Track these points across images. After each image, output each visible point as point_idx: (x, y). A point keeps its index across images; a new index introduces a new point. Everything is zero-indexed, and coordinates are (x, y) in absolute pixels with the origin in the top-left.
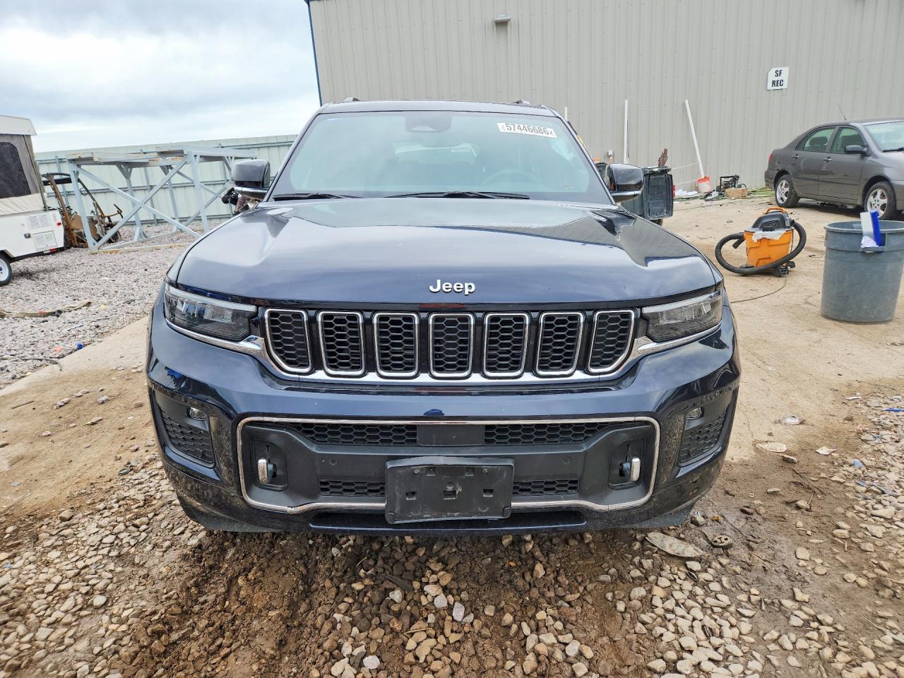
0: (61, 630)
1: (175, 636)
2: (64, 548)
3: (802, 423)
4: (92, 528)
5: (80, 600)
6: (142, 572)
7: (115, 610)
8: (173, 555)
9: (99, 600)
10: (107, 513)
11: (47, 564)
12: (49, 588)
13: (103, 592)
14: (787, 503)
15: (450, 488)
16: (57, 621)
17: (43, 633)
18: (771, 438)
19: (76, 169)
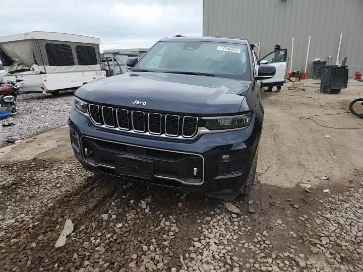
0: (46, 191)
1: (71, 199)
2: (57, 170)
3: (328, 179)
4: (67, 167)
5: (54, 184)
6: (73, 181)
7: (61, 189)
8: (83, 178)
9: (58, 185)
10: (73, 164)
11: (51, 174)
12: (49, 180)
13: (61, 184)
14: (291, 205)
15: (134, 167)
16: (46, 188)
17: (41, 190)
18: (308, 183)
19: (114, 56)
